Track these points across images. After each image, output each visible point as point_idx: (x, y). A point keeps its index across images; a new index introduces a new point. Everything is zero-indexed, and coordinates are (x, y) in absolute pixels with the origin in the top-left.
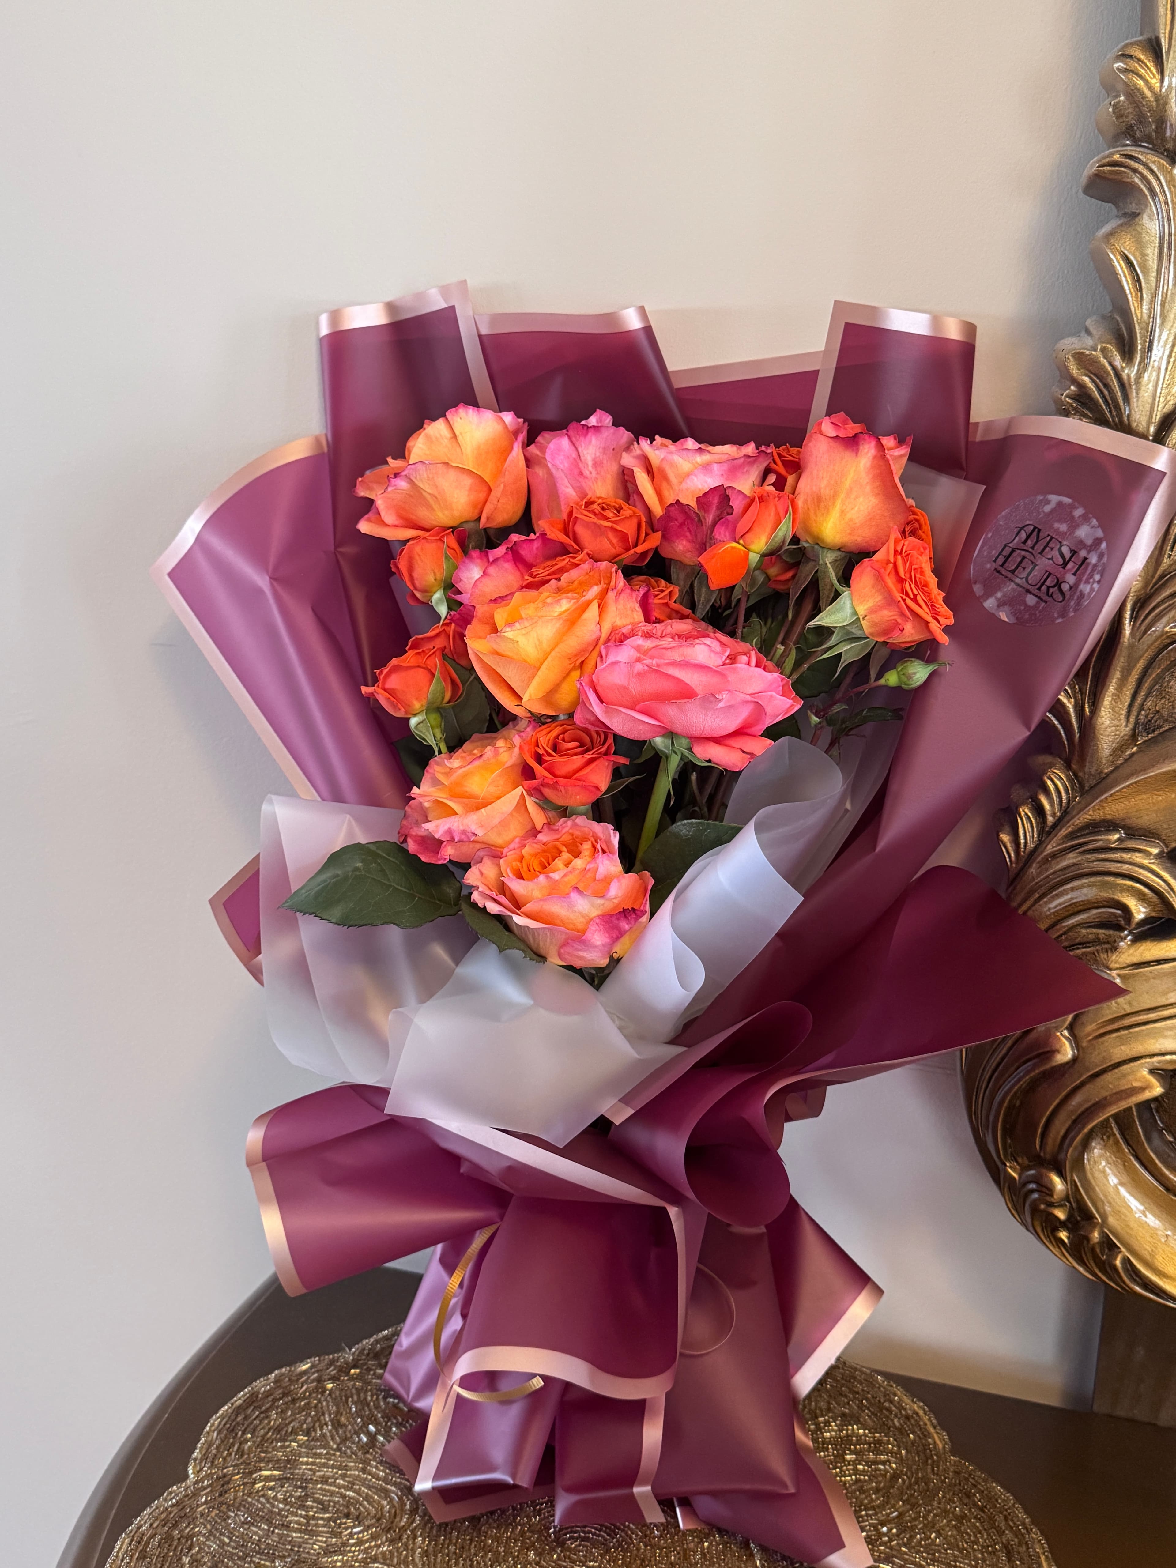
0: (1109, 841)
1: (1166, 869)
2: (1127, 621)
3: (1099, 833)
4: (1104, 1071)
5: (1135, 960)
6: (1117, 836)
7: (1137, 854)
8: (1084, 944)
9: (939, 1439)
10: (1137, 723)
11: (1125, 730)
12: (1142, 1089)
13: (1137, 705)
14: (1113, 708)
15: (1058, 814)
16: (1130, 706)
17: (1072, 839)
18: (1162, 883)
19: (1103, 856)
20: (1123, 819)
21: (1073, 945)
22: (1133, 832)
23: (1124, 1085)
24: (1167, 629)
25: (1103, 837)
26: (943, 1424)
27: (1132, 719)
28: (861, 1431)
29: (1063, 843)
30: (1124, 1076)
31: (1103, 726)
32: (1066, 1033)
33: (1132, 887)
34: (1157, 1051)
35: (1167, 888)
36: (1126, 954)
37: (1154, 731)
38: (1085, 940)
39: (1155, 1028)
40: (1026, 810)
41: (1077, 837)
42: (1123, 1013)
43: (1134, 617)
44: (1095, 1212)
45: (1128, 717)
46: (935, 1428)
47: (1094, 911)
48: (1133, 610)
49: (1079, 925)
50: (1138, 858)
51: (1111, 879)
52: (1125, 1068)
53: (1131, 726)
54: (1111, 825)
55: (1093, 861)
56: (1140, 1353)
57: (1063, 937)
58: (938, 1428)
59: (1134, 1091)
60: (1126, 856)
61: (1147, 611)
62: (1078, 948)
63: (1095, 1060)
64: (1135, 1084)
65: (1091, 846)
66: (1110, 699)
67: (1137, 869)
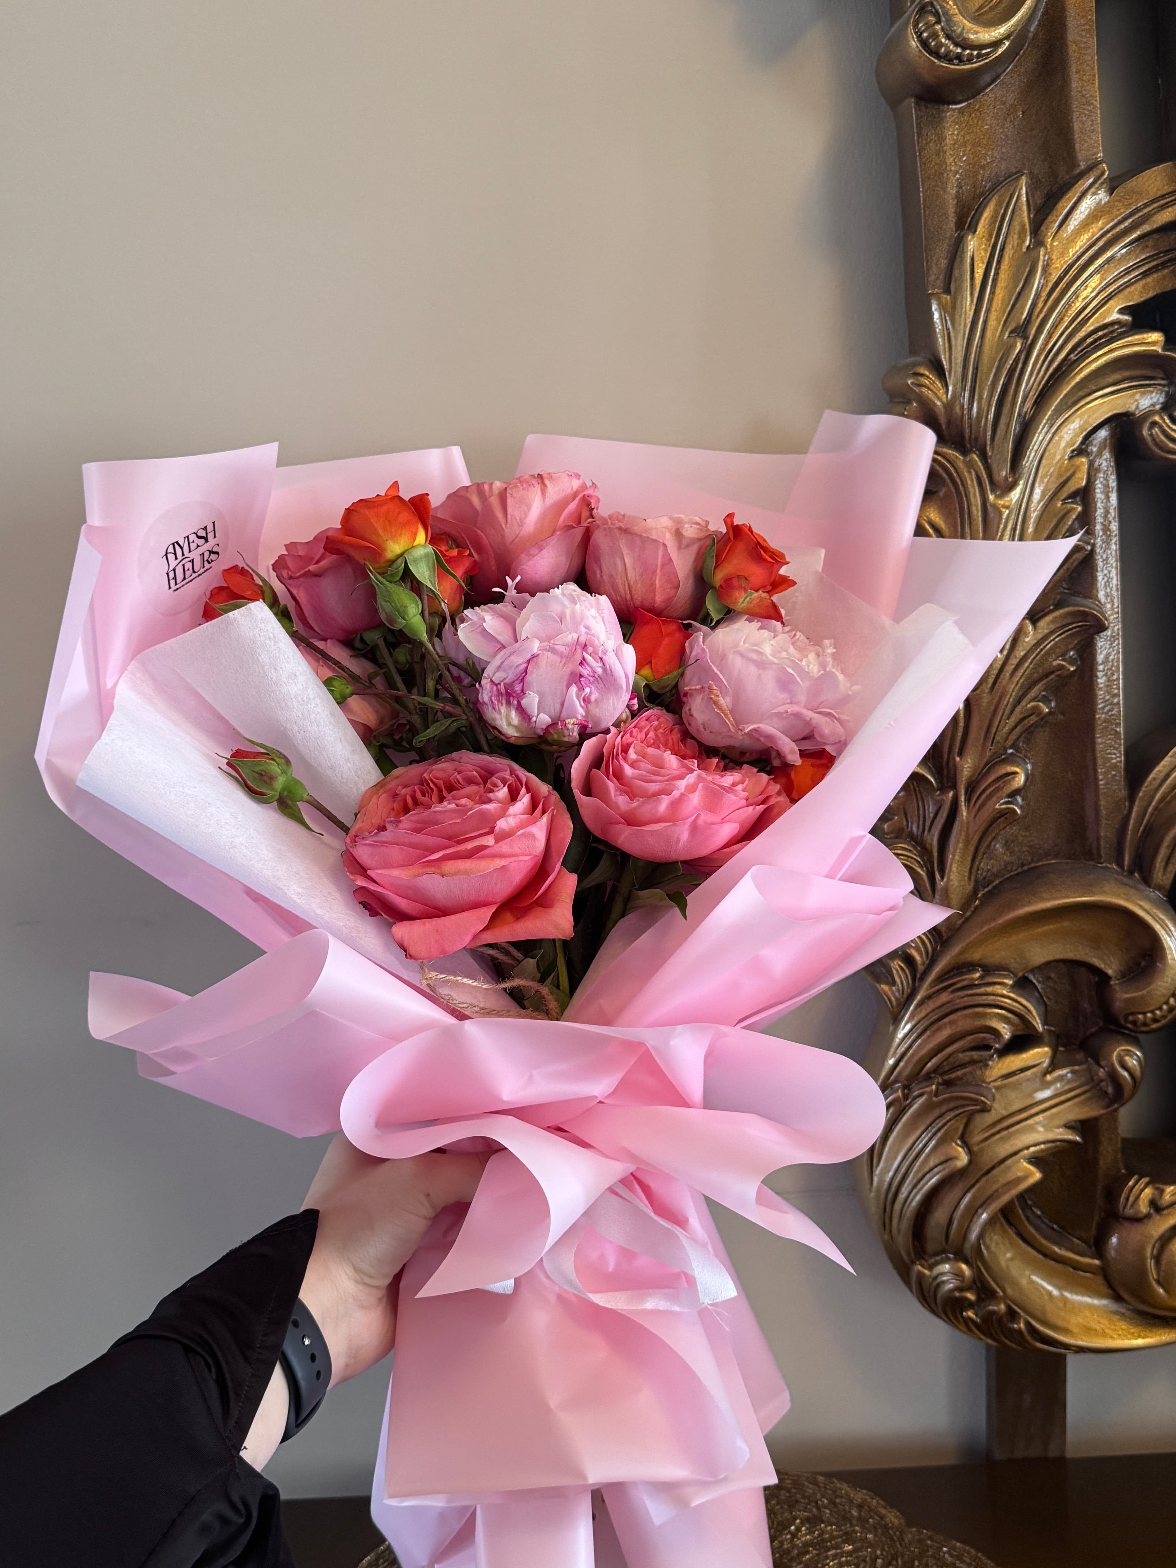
0: (973, 979)
1: (1021, 996)
2: (963, 804)
3: (962, 974)
4: (993, 1168)
5: (1005, 1071)
6: (978, 975)
7: (997, 987)
8: (963, 1066)
9: (893, 1518)
10: (976, 881)
11: (969, 888)
12: (1026, 1177)
13: (975, 867)
14: (958, 872)
15: (927, 962)
16: (971, 868)
17: (942, 982)
18: (1021, 1008)
19: (970, 992)
20: (980, 960)
21: (954, 1068)
22: (988, 969)
23: (1010, 1176)
24: (997, 806)
25: (967, 976)
26: (891, 1503)
27: (973, 879)
28: (829, 1528)
29: (935, 986)
30: (1009, 1168)
31: (953, 887)
32: (959, 1142)
33: (998, 1014)
34: (1031, 1143)
35: (1025, 1010)
36: (996, 1068)
37: (988, 886)
38: (962, 1062)
39: (1027, 1125)
40: (900, 963)
41: (946, 980)
42: (1000, 1117)
43: (968, 800)
44: (995, 1287)
45: (970, 878)
46: (885, 1508)
47: (969, 1038)
48: (966, 794)
49: (957, 1051)
50: (998, 989)
51: (980, 1010)
52: (1009, 1162)
53: (972, 884)
54: (971, 966)
55: (963, 997)
56: (1027, 1399)
57: (945, 1063)
58: (888, 1507)
59: (1019, 1180)
60: (989, 989)
61: (978, 794)
62: (958, 1070)
63: (987, 1160)
64: (1020, 1174)
65: (959, 985)
66: (956, 865)
67: (999, 998)
